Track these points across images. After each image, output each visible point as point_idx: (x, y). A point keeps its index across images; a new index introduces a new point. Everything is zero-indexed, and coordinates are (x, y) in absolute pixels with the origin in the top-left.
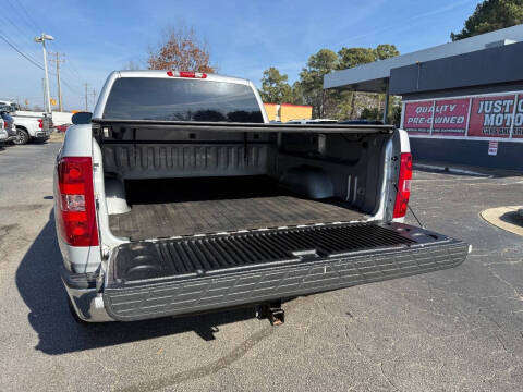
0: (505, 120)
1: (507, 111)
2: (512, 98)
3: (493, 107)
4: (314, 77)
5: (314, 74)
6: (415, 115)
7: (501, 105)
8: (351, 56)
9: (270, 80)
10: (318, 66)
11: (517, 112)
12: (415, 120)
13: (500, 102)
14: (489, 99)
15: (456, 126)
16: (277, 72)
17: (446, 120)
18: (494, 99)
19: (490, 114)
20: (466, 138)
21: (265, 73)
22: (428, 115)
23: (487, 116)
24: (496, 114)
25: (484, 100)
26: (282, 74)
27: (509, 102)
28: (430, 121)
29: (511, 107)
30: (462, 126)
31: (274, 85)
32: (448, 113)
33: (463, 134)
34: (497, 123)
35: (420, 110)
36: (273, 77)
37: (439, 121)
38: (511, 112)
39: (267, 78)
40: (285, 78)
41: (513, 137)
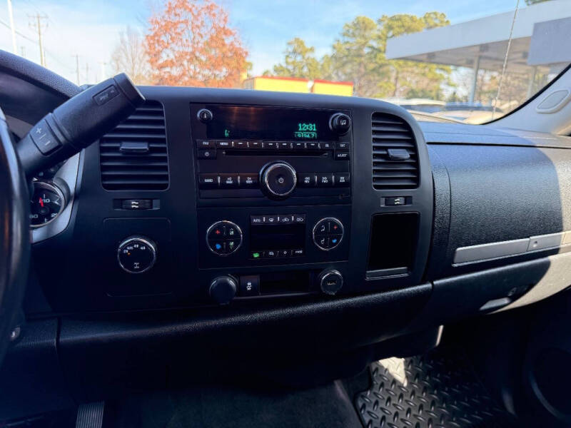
4: (348, 49)
5: (348, 46)
9: (294, 52)
10: (353, 36)
16: (302, 43)
21: (289, 44)
26: (308, 46)
31: (299, 58)
36: (298, 49)
39: (291, 49)
40: (312, 50)
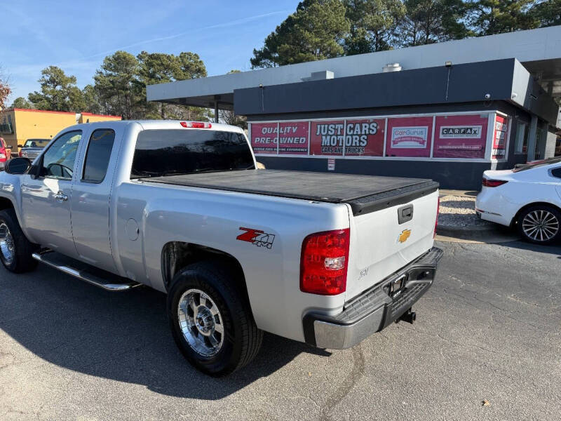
0: (338, 141)
1: (339, 133)
2: (342, 123)
3: (328, 130)
4: (112, 82)
5: (111, 78)
6: (261, 136)
7: (335, 129)
8: (155, 62)
9: (52, 81)
10: (116, 70)
11: (347, 135)
12: (262, 140)
13: (333, 126)
14: (325, 123)
15: (299, 146)
16: (61, 72)
17: (290, 140)
18: (329, 123)
19: (326, 136)
20: (308, 156)
21: (44, 72)
22: (273, 136)
23: (324, 137)
24: (331, 136)
25: (321, 123)
27: (340, 126)
28: (277, 141)
29: (342, 130)
30: (304, 146)
31: (58, 88)
32: (291, 135)
33: (305, 153)
34: (332, 144)
35: (265, 130)
36: (55, 77)
37: (283, 141)
38: (342, 135)
39: (47, 78)
40: (73, 80)
41: (346, 155)
